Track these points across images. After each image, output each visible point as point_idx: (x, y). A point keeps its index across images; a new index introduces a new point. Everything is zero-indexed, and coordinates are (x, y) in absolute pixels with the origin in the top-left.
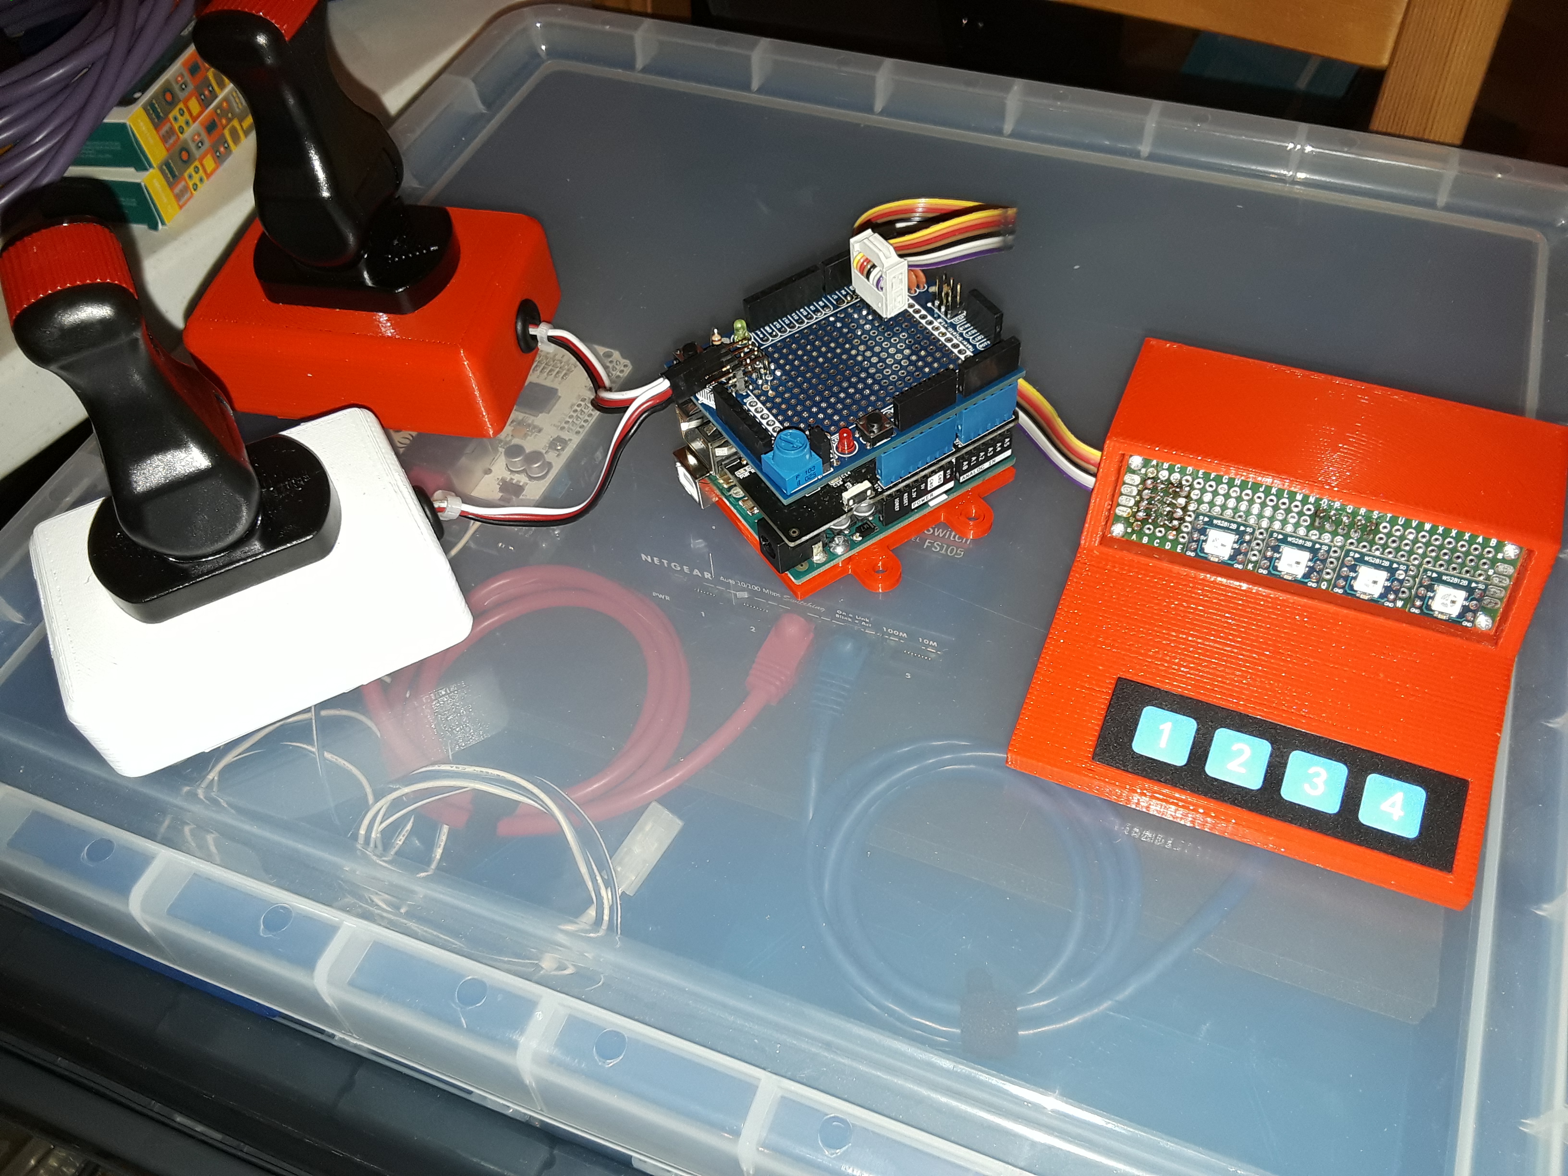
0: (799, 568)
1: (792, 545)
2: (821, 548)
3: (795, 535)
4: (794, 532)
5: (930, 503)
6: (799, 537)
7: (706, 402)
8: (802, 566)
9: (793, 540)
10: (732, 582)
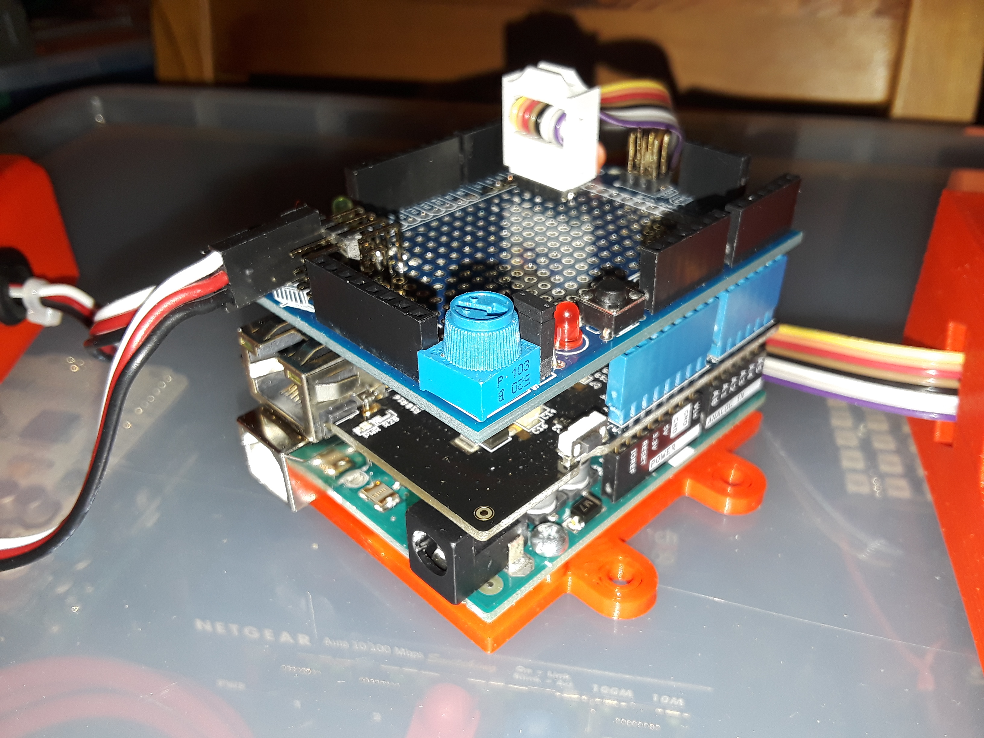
0: (486, 590)
1: (483, 536)
2: (521, 548)
3: (484, 518)
4: (484, 513)
5: (670, 462)
6: (496, 520)
7: (293, 304)
8: (491, 585)
9: (483, 526)
10: (345, 645)
